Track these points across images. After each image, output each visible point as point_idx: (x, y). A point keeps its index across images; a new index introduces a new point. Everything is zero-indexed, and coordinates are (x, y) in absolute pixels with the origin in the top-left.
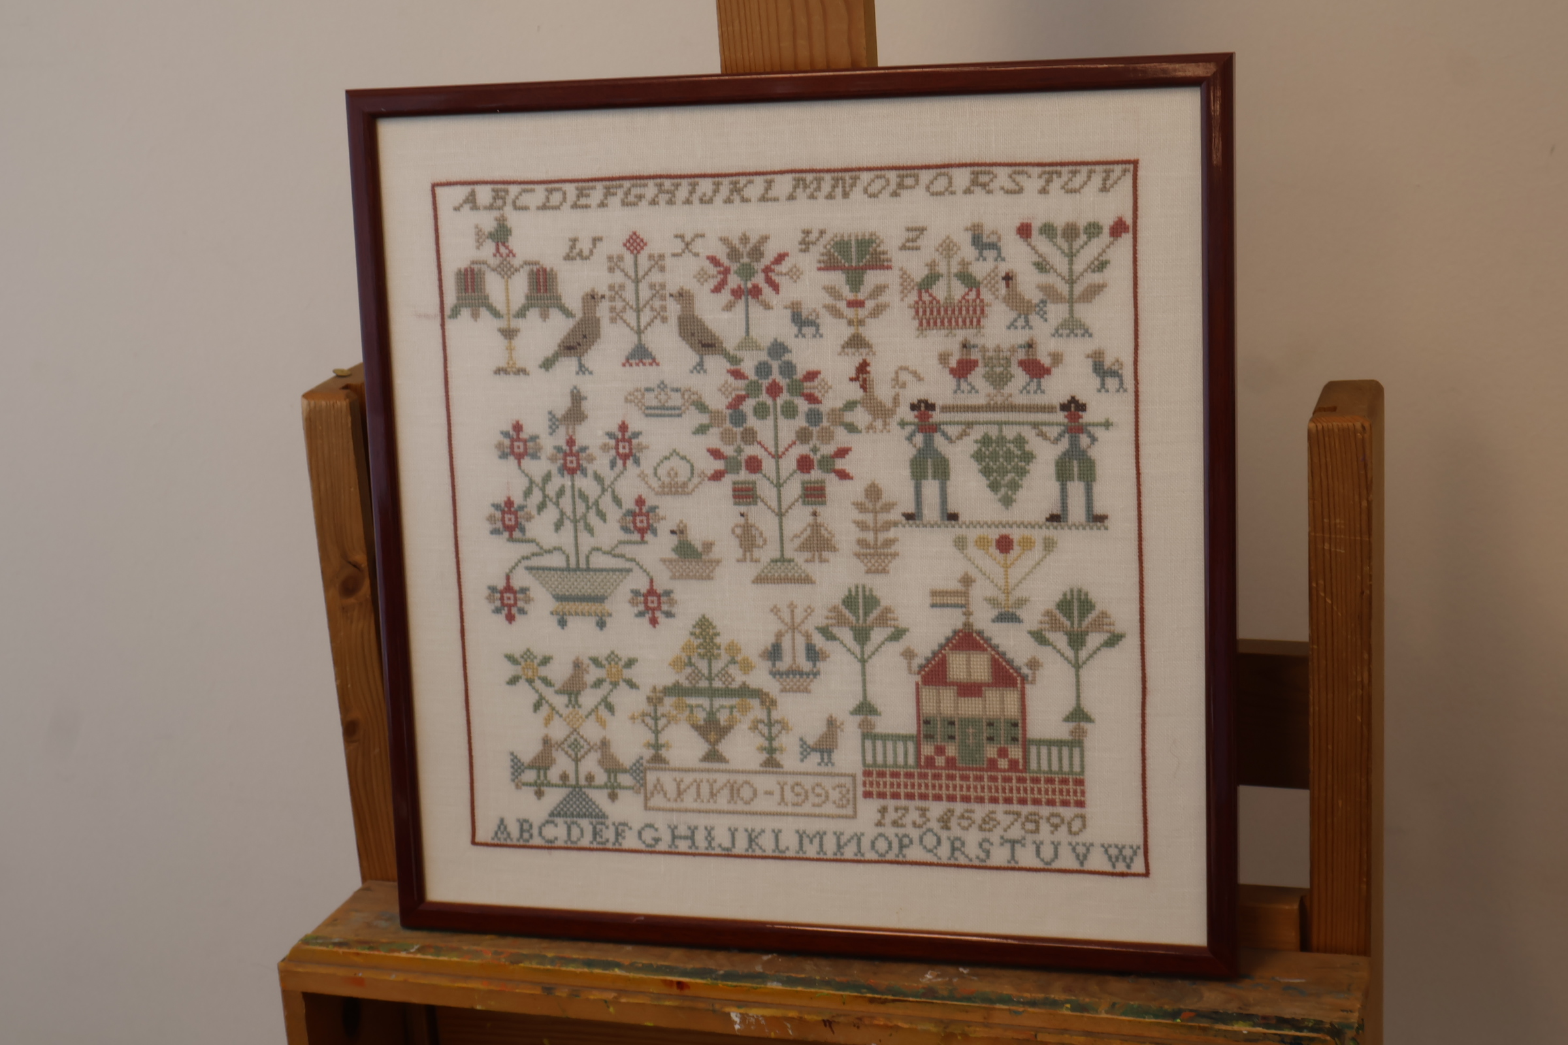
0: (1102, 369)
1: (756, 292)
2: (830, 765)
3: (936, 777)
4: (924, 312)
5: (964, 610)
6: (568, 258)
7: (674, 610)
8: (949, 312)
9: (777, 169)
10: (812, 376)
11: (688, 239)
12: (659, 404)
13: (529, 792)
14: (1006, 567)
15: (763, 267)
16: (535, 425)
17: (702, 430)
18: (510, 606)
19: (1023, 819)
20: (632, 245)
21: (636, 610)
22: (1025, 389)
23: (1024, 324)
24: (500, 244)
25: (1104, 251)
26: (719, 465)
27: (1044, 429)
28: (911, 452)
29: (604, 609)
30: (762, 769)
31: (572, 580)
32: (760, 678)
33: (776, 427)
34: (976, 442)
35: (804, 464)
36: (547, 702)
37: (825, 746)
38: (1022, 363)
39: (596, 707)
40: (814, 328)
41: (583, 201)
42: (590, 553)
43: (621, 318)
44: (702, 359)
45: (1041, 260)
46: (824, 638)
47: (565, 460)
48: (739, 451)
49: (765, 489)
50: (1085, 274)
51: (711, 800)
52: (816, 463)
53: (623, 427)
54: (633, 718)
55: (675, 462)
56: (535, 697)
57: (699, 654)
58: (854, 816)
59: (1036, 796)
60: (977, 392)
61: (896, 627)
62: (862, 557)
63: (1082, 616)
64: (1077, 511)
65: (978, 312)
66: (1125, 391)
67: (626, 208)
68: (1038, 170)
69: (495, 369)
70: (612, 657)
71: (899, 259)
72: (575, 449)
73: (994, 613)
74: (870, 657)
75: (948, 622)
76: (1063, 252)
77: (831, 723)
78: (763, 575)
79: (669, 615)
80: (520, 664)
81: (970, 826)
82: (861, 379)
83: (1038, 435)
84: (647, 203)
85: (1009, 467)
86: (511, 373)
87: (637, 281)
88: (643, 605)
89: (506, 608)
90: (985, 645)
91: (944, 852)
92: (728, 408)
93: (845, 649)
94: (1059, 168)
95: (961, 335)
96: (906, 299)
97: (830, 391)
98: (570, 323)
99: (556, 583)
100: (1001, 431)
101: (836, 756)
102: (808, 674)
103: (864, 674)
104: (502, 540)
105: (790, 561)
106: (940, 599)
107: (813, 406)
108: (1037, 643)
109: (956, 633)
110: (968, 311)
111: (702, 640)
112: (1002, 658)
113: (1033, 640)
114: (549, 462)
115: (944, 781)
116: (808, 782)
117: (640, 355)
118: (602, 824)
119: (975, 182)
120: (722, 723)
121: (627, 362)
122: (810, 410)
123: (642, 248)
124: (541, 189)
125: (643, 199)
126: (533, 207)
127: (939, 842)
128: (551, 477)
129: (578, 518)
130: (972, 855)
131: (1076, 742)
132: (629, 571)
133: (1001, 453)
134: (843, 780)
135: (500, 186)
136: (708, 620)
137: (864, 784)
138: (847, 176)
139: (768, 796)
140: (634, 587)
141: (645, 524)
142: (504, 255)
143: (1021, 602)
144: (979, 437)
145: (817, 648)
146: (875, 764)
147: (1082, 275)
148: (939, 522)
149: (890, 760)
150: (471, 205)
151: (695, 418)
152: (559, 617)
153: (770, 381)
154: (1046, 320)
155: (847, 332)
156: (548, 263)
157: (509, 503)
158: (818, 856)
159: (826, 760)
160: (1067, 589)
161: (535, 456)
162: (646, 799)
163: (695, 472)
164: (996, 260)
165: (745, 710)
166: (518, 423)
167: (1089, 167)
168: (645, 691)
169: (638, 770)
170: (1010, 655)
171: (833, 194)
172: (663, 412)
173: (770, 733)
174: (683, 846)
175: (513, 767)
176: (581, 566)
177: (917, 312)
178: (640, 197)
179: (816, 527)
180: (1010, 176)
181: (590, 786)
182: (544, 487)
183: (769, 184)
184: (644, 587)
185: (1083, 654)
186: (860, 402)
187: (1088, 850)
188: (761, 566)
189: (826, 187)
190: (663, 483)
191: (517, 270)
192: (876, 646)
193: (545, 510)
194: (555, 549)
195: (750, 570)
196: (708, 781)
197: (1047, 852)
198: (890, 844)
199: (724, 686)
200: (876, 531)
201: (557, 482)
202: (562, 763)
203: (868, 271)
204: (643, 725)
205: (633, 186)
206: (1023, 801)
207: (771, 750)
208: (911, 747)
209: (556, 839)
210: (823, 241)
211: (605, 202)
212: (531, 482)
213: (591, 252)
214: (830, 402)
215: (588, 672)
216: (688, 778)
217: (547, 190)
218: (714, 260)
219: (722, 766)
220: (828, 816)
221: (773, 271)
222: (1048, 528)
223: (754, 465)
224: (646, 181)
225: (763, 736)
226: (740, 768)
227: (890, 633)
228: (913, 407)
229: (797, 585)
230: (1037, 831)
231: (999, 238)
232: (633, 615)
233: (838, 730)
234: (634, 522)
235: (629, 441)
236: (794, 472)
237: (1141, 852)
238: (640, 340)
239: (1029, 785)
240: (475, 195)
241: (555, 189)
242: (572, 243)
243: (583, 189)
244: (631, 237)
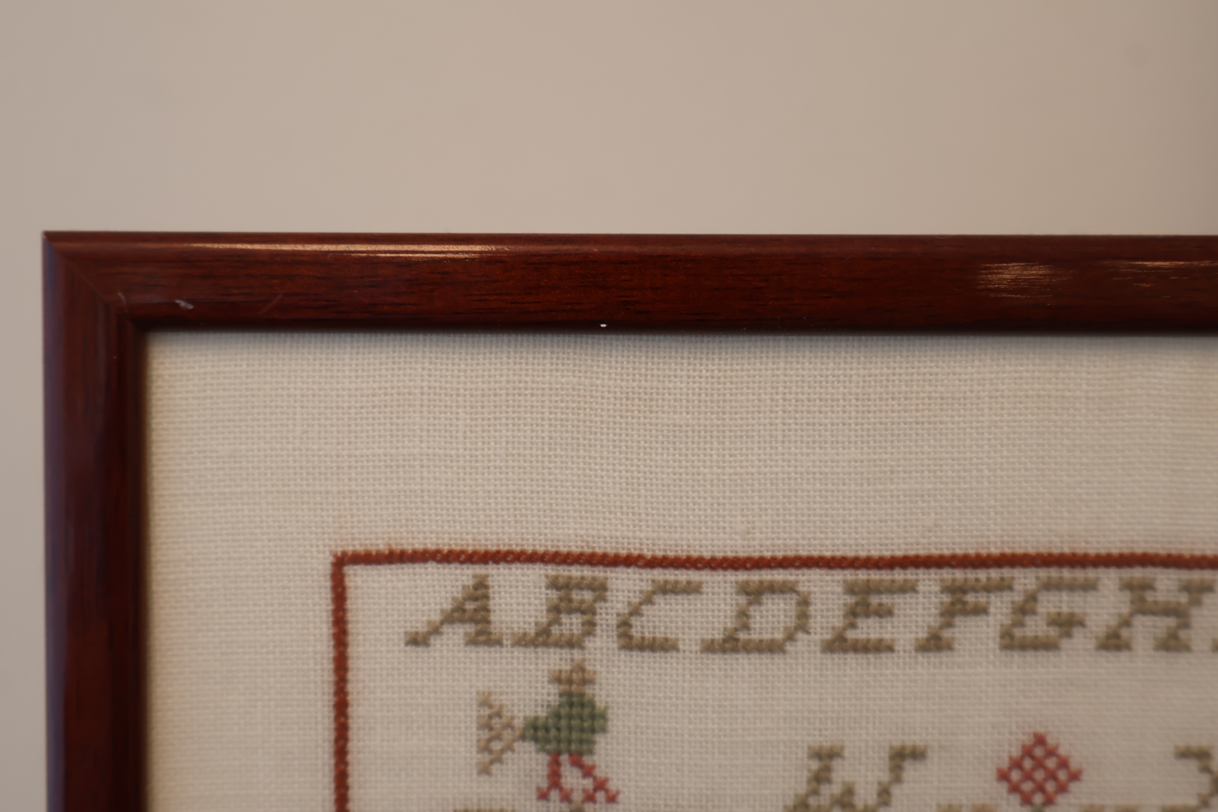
20: (1028, 777)
41: (869, 630)
67: (1017, 656)
84: (1091, 644)
123: (1062, 789)
124: (720, 584)
125: (1077, 632)
126: (690, 642)
135: (577, 571)
142: (577, 796)
150: (471, 628)
178: (1068, 624)
205: (1048, 586)
211: (946, 634)
213: (885, 796)
217: (744, 589)
224: (1091, 573)
240: (486, 597)
241: (772, 589)
242: (815, 765)
243: (869, 589)
244: (1028, 752)
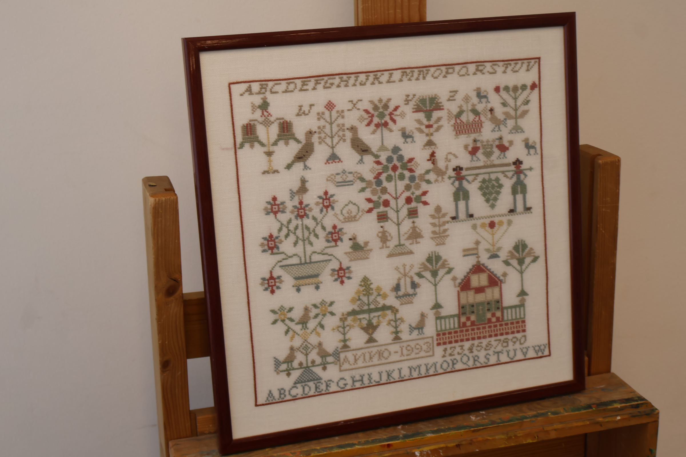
0: (529, 146)
1: (386, 124)
2: (422, 334)
3: (467, 331)
4: (458, 128)
5: (477, 256)
6: (298, 115)
7: (351, 276)
8: (468, 127)
9: (394, 68)
10: (411, 160)
11: (354, 102)
12: (343, 180)
13: (284, 374)
14: (493, 234)
15: (389, 113)
16: (283, 196)
17: (363, 190)
18: (272, 286)
19: (502, 342)
20: (329, 107)
21: (334, 278)
22: (499, 158)
23: (498, 129)
24: (264, 110)
25: (528, 96)
26: (371, 205)
27: (507, 173)
28: (454, 189)
29: (318, 280)
30: (393, 342)
31: (303, 269)
32: (391, 301)
33: (396, 185)
34: (480, 182)
35: (409, 200)
36: (292, 329)
37: (420, 327)
38: (498, 146)
39: (316, 328)
40: (411, 139)
41: (305, 87)
42: (311, 254)
43: (324, 142)
44: (362, 157)
45: (504, 101)
46: (418, 278)
47: (298, 211)
48: (380, 198)
49: (392, 214)
50: (521, 106)
51: (370, 361)
52: (413, 199)
53: (326, 193)
54: (333, 329)
55: (351, 206)
56: (286, 328)
57: (364, 294)
58: (433, 355)
59: (507, 331)
60: (480, 160)
61: (449, 268)
62: (434, 239)
63: (523, 250)
64: (520, 207)
65: (480, 126)
66: (537, 154)
67: (326, 89)
68: (502, 63)
69: (263, 172)
70: (323, 303)
71: (447, 105)
72: (303, 206)
73: (488, 255)
74: (438, 283)
75: (471, 261)
76: (513, 98)
77: (423, 316)
78: (391, 253)
79: (349, 278)
80: (278, 313)
81: (481, 349)
82: (432, 159)
83: (505, 176)
84: (335, 87)
85: (493, 191)
86: (271, 173)
87: (331, 124)
88: (337, 275)
89: (270, 288)
90: (486, 270)
91: (471, 363)
92: (374, 178)
93: (428, 281)
94: (510, 62)
95: (473, 136)
96: (450, 122)
97: (419, 166)
98: (300, 146)
99: (295, 271)
100: (490, 176)
101: (425, 330)
102: (412, 295)
103: (436, 291)
104: (268, 255)
105: (404, 245)
106: (467, 253)
107: (412, 174)
108: (505, 266)
109: (473, 266)
110: (475, 126)
111: (364, 288)
112: (492, 274)
113: (504, 264)
114: (290, 213)
115: (470, 332)
116: (412, 344)
117: (333, 158)
118: (320, 382)
119: (477, 70)
120: (375, 324)
121: (327, 162)
122: (411, 176)
123: (333, 108)
124: (284, 83)
125: (334, 85)
126: (280, 91)
127: (469, 359)
128: (291, 221)
129: (305, 239)
130: (482, 362)
131: (522, 305)
132: (330, 260)
133: (490, 185)
134: (428, 340)
135: (263, 83)
136: (367, 278)
137: (437, 340)
138: (424, 69)
139: (396, 354)
140: (333, 268)
141: (337, 237)
143: (499, 249)
144: (481, 180)
145: (416, 283)
146: (441, 330)
147: (520, 107)
148: (466, 219)
149: (448, 327)
150: (249, 92)
151: (360, 185)
152: (297, 287)
153: (393, 164)
154: (506, 127)
155: (425, 139)
156: (288, 118)
157: (271, 236)
158: (418, 376)
159: (421, 332)
160: (517, 241)
161: (283, 212)
162: (340, 366)
163: (360, 210)
164: (486, 103)
165: (384, 316)
166: (274, 197)
167: (522, 61)
168: (339, 316)
169: (336, 354)
170: (495, 273)
171: (419, 78)
172: (345, 184)
173: (396, 325)
174: (358, 385)
175: (275, 364)
176: (307, 261)
177: (455, 128)
178: (332, 84)
179: (414, 228)
180: (491, 66)
181: (313, 366)
182: (288, 226)
183: (391, 74)
184: (337, 267)
185: (524, 267)
186: (432, 170)
187: (527, 350)
189: (416, 74)
190: (345, 217)
191: (273, 123)
192: (441, 277)
193: (289, 237)
194: (294, 255)
195: (386, 252)
196: (369, 352)
197: (512, 354)
198: (448, 364)
199: (375, 307)
200: (440, 226)
201: (294, 222)
202: (300, 357)
203: (434, 112)
204: (338, 332)
205: (329, 79)
206: (502, 334)
207: (397, 332)
208: (456, 319)
209: (297, 394)
210: (415, 99)
211: (316, 87)
212: (282, 224)
213: (309, 111)
214: (419, 171)
215: (311, 312)
216: (359, 353)
217: (287, 83)
218: (366, 111)
219: (375, 344)
220: (423, 357)
221: (393, 114)
222: (509, 216)
223: (386, 203)
224: (335, 77)
225: (393, 327)
226: (383, 343)
227: (446, 271)
228: (454, 170)
229: (406, 256)
230: (507, 346)
231: (487, 93)
232: (332, 281)
233: (426, 318)
234: (332, 237)
235: (329, 199)
236: (404, 204)
237: (547, 346)
238: (333, 151)
239: (504, 327)
240: (251, 87)
241: (291, 83)
242: (299, 108)
243: (305, 81)
244: (328, 103)
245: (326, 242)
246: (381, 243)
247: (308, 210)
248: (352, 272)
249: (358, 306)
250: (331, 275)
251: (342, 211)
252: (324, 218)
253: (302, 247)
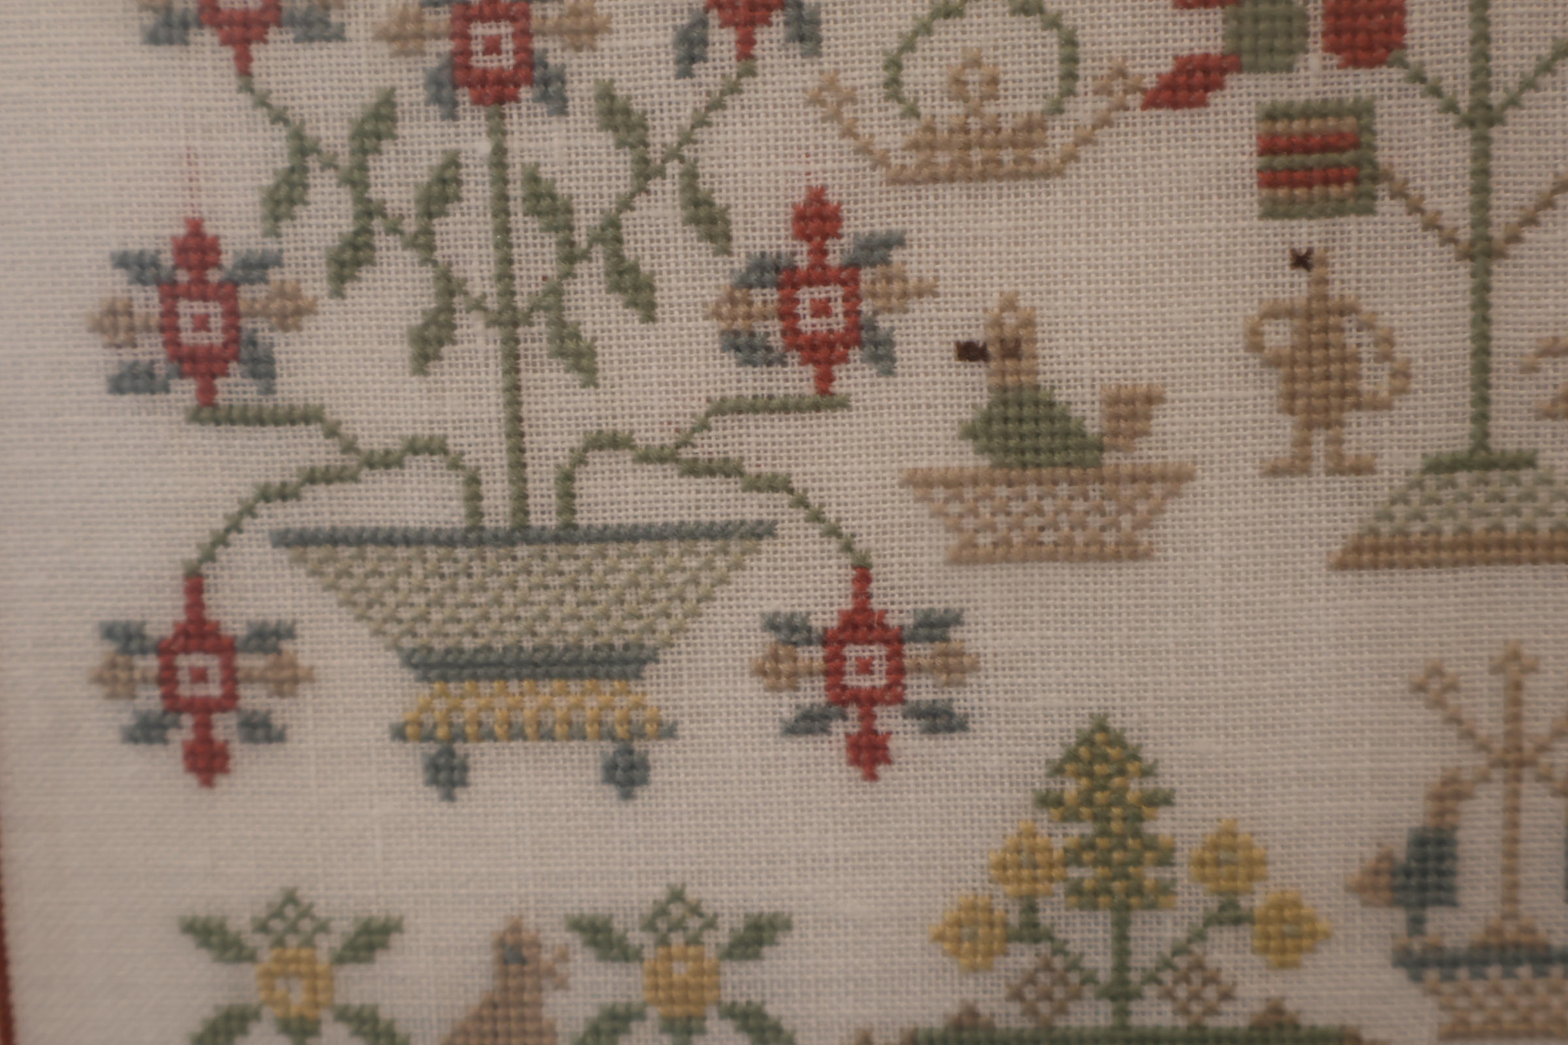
7: (962, 701)
18: (204, 710)
21: (786, 705)
26: (1202, 33)
29: (640, 706)
31: (494, 582)
32: (1352, 984)
42: (580, 460)
47: (462, 35)
49: (1416, 139)
55: (989, 25)
57: (1076, 890)
70: (676, 915)
78: (1385, 528)
79: (940, 720)
80: (252, 958)
88: (820, 683)
89: (187, 720)
99: (420, 599)
104: (164, 418)
105: (1520, 461)
111: (1088, 828)
114: (384, 48)
128: (393, 119)
129: (521, 302)
132: (762, 531)
136: (1118, 741)
140: (781, 605)
141: (838, 322)
152: (432, 748)
157: (198, 245)
161: (317, 26)
163: (1085, 68)
176: (535, 521)
182: (363, 168)
188: (1379, 487)
190: (930, 129)
193: (364, 273)
194: (414, 447)
195: (1329, 511)
199: (1182, 1022)
201: (422, 138)
212: (302, 146)
215: (562, 985)
223: (1367, 26)
229: (1544, 570)
232: (773, 728)
234: (787, 314)
245: (730, 359)
246: (1287, 421)
247: (559, 31)
248: (975, 667)
249: (1017, 995)
250: (761, 672)
251: (894, 64)
252: (714, 117)
253: (493, 378)
